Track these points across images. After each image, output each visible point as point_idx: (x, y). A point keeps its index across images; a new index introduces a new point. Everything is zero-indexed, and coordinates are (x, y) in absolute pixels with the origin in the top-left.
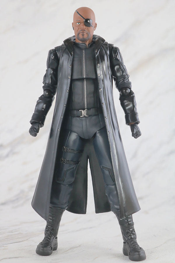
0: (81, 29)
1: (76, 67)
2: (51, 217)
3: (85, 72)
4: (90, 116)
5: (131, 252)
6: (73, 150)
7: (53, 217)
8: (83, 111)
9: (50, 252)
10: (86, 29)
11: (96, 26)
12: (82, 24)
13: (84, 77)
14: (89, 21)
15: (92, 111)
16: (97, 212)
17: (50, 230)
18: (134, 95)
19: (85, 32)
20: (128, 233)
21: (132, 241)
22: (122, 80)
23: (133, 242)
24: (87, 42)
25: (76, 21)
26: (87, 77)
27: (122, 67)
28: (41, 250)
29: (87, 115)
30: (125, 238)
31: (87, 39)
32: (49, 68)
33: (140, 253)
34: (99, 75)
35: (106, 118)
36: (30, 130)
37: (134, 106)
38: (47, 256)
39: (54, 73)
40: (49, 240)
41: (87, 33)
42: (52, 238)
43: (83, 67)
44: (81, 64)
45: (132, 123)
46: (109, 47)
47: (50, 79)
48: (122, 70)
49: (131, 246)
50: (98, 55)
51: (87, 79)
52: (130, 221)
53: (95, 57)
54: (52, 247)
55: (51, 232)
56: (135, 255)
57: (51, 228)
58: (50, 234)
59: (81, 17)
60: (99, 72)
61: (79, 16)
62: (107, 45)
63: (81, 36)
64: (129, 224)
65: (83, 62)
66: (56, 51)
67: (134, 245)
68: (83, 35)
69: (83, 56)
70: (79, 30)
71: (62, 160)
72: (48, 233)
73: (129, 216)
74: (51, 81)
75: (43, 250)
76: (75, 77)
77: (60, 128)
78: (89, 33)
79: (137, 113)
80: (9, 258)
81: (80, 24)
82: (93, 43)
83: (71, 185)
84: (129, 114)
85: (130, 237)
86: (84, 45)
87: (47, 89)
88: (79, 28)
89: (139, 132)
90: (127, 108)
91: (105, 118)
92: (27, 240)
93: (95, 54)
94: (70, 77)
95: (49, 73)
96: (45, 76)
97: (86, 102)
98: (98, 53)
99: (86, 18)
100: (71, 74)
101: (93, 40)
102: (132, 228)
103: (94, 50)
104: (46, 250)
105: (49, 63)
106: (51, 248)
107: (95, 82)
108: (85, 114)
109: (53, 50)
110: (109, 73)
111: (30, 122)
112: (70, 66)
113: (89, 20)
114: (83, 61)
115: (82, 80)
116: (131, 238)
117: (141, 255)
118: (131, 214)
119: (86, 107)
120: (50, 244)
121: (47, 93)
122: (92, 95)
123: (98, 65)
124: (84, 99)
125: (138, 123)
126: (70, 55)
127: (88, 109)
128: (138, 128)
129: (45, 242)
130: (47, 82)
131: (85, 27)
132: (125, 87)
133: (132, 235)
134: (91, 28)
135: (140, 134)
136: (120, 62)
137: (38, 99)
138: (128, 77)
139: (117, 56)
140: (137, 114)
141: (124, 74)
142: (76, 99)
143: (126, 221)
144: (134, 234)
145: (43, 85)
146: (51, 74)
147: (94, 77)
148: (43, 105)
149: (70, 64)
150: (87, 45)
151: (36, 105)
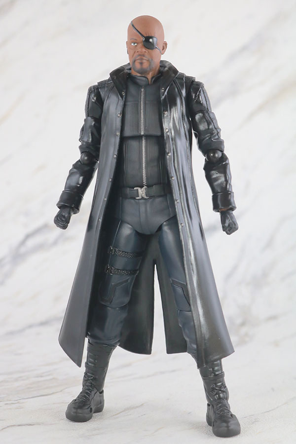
0: (138, 53)
1: (129, 116)
2: (92, 359)
3: (143, 124)
4: (151, 197)
5: (215, 421)
6: (126, 252)
7: (95, 359)
8: (140, 190)
9: (87, 416)
10: (146, 54)
11: (165, 47)
12: (140, 45)
13: (142, 133)
14: (151, 40)
15: (155, 189)
16: (169, 351)
17: (92, 379)
18: (227, 162)
19: (144, 58)
20: (213, 389)
21: (220, 403)
22: (208, 136)
23: (220, 405)
24: (148, 74)
25: (131, 39)
26: (147, 133)
27: (207, 115)
28: (72, 413)
29: (146, 195)
30: (210, 397)
31: (148, 69)
32: (88, 116)
33: (229, 424)
34: (167, 130)
35: (178, 201)
36: (56, 219)
37: (226, 181)
38: (83, 423)
39: (97, 125)
40: (87, 396)
41: (148, 61)
42: (93, 393)
43: (141, 117)
44: (137, 112)
45: (223, 209)
46: (185, 82)
47: (90, 134)
48: (207, 121)
49: (217, 412)
50: (165, 97)
51: (148, 137)
52: (218, 371)
53: (161, 100)
54: (91, 408)
55: (91, 383)
56: (221, 427)
57: (92, 377)
58: (91, 386)
59: (138, 33)
60: (167, 125)
61: (135, 31)
62: (183, 79)
63: (138, 66)
64: (216, 375)
65: (141, 108)
66: (100, 90)
67: (221, 411)
68: (141, 63)
69: (141, 99)
70: (134, 56)
71: (108, 269)
72: (88, 384)
73: (215, 363)
74: (92, 138)
75: (76, 413)
76: (128, 132)
77: (101, 218)
78: (152, 60)
79: (231, 192)
80: (19, 425)
81: (136, 46)
82: (160, 75)
83: (123, 308)
84: (219, 194)
85: (217, 396)
86: (144, 79)
87: (86, 152)
88: (135, 52)
89: (235, 225)
90: (216, 183)
91: (176, 202)
92: (61, 391)
93: (161, 95)
94: (118, 134)
95: (88, 125)
96: (83, 129)
97: (144, 175)
98: (166, 93)
99: (145, 36)
100: (120, 129)
101: (162, 69)
102: (220, 382)
103: (159, 89)
104: (81, 413)
105: (88, 108)
106: (89, 409)
107: (159, 141)
108: (143, 195)
109: (94, 87)
110: (184, 127)
111: (57, 205)
112: (119, 115)
113: (151, 37)
114: (141, 106)
115: (139, 138)
116: (220, 398)
117: (230, 428)
118: (220, 359)
119: (145, 182)
120: (88, 403)
121: (86, 158)
122: (156, 164)
123: (166, 113)
124: (142, 170)
125: (233, 209)
126: (120, 97)
127: (149, 186)
128: (232, 217)
129: (81, 400)
130: (85, 139)
131: (144, 50)
132: (213, 148)
133: (220, 393)
134: (156, 52)
135: (235, 228)
136: (205, 107)
137: (71, 167)
138: (218, 133)
139: (199, 97)
140: (232, 194)
141: (211, 127)
142: (130, 169)
143: (211, 369)
144: (225, 392)
145: (80, 144)
146: (91, 127)
147: (159, 134)
148: (79, 178)
149: (120, 112)
150: (150, 79)
151: (67, 176)
